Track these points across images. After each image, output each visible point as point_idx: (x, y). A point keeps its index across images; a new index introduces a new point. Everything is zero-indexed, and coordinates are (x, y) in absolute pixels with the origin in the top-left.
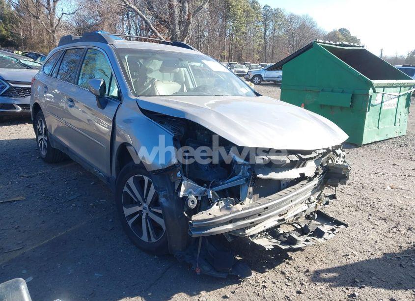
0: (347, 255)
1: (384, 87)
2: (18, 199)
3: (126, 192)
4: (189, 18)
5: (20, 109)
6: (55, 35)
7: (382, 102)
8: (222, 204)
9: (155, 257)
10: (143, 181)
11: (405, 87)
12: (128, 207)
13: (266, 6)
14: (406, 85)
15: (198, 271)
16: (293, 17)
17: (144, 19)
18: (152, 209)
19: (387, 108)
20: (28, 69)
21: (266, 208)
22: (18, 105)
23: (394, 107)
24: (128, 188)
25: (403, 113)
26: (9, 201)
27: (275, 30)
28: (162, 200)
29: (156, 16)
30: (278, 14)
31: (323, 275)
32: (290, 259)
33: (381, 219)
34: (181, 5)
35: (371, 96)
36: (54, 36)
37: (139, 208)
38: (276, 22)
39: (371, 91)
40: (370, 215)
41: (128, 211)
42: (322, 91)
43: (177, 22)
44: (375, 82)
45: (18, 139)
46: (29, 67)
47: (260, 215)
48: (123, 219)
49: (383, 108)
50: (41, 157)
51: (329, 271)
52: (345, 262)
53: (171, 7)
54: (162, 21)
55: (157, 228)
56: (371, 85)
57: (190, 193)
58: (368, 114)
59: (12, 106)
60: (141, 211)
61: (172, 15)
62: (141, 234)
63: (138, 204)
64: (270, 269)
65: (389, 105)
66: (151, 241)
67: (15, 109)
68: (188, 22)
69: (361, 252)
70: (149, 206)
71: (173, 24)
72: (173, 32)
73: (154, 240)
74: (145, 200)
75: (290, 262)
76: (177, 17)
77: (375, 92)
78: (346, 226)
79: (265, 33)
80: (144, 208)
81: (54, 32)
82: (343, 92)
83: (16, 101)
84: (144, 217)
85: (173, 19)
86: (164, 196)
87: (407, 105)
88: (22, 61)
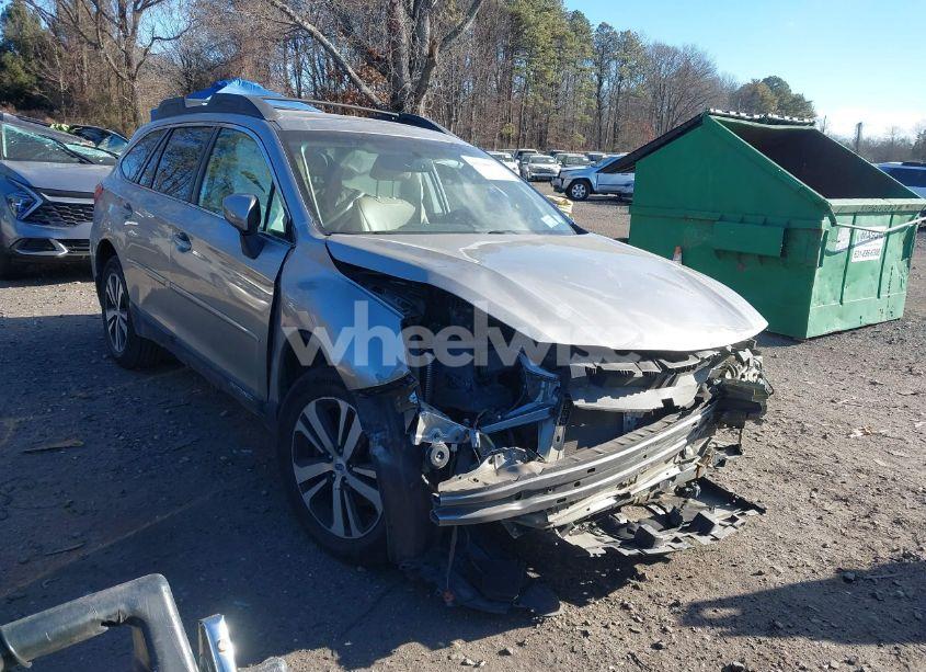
0: (760, 573)
1: (855, 214)
2: (68, 444)
3: (299, 433)
4: (431, 54)
5: (64, 251)
6: (136, 85)
7: (851, 247)
8: (501, 459)
9: (359, 569)
10: (336, 411)
11: (902, 213)
12: (302, 465)
13: (603, 26)
14: (903, 209)
15: (449, 599)
16: (663, 51)
17: (332, 52)
18: (354, 469)
19: (861, 259)
20: (81, 162)
21: (592, 470)
22: (60, 241)
23: (878, 258)
24: (304, 424)
25: (896, 271)
26: (49, 449)
27: (621, 78)
28: (377, 450)
29: (359, 48)
30: (628, 42)
31: (709, 613)
32: (642, 578)
33: (837, 498)
34: (415, 24)
35: (827, 232)
36: (133, 87)
37: (327, 467)
38: (625, 61)
39: (826, 222)
40: (816, 490)
41: (303, 473)
42: (721, 220)
43: (405, 61)
44: (835, 203)
45: (61, 316)
46: (84, 160)
47: (577, 485)
48: (292, 490)
49: (853, 259)
50: (112, 356)
51: (721, 603)
52: (756, 586)
53: (393, 28)
54: (371, 59)
55: (364, 509)
56: (826, 210)
57: (436, 436)
58: (818, 271)
59: (46, 244)
60: (331, 472)
61: (395, 44)
62: (330, 520)
63: (325, 457)
64: (597, 598)
65: (867, 253)
66: (351, 535)
67: (54, 249)
68: (430, 63)
69: (791, 567)
70: (348, 463)
71: (397, 64)
72: (396, 82)
73: (356, 534)
74: (339, 450)
75: (642, 585)
76: (404, 49)
77: (834, 223)
78: (762, 511)
79: (601, 84)
80: (339, 467)
81: (133, 78)
82: (765, 223)
83: (56, 233)
84: (337, 484)
85: (397, 55)
86: (381, 442)
87: (907, 254)
88: (69, 146)
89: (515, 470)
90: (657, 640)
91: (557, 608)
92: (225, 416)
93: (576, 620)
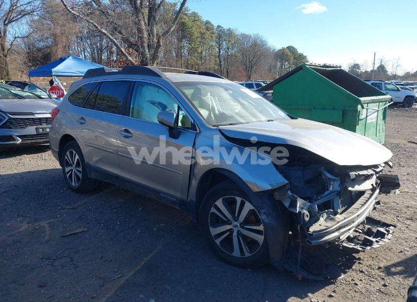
0: (401, 252)
1: (368, 103)
2: (80, 230)
3: (213, 213)
4: (159, 42)
5: (19, 141)
6: (8, 59)
7: (367, 116)
8: (325, 216)
9: (249, 270)
10: (235, 202)
11: (382, 102)
12: (215, 227)
13: (219, 27)
14: (383, 100)
15: (300, 277)
16: (245, 37)
17: (114, 42)
18: (245, 226)
19: (370, 121)
20: (19, 98)
21: (358, 216)
22: (18, 136)
23: (375, 120)
24: (215, 208)
25: (381, 125)
26: (73, 234)
27: (228, 49)
28: (263, 217)
29: (126, 40)
30: (230, 33)
31: (393, 270)
32: (359, 259)
33: (408, 219)
34: (149, 28)
35: (360, 111)
36: (6, 61)
37: (228, 227)
38: (229, 41)
39: (359, 107)
40: (398, 216)
41: (214, 231)
42: (314, 108)
43: (146, 45)
44: (362, 99)
47: (353, 222)
48: (210, 240)
49: (368, 122)
51: (395, 265)
52: (403, 257)
53: (140, 31)
54: (131, 45)
55: (252, 243)
56: (360, 102)
58: (357, 127)
59: (11, 138)
60: (231, 229)
61: (141, 38)
62: (232, 250)
63: (228, 222)
64: (349, 269)
65: (372, 119)
66: (245, 255)
67: (15, 140)
68: (158, 46)
69: (410, 248)
70: (241, 224)
71: (143, 47)
72: (143, 54)
73: (247, 254)
74: (236, 219)
75: (361, 262)
76: (146, 40)
77: (363, 108)
78: (395, 227)
79: (220, 52)
80: (236, 226)
81: (6, 56)
82: (334, 109)
83: (16, 132)
84: (235, 234)
85: (142, 42)
86: (265, 213)
87: (384, 118)
89: (332, 219)
90: (383, 283)
91: (340, 276)
92: (142, 210)
93: (350, 279)
